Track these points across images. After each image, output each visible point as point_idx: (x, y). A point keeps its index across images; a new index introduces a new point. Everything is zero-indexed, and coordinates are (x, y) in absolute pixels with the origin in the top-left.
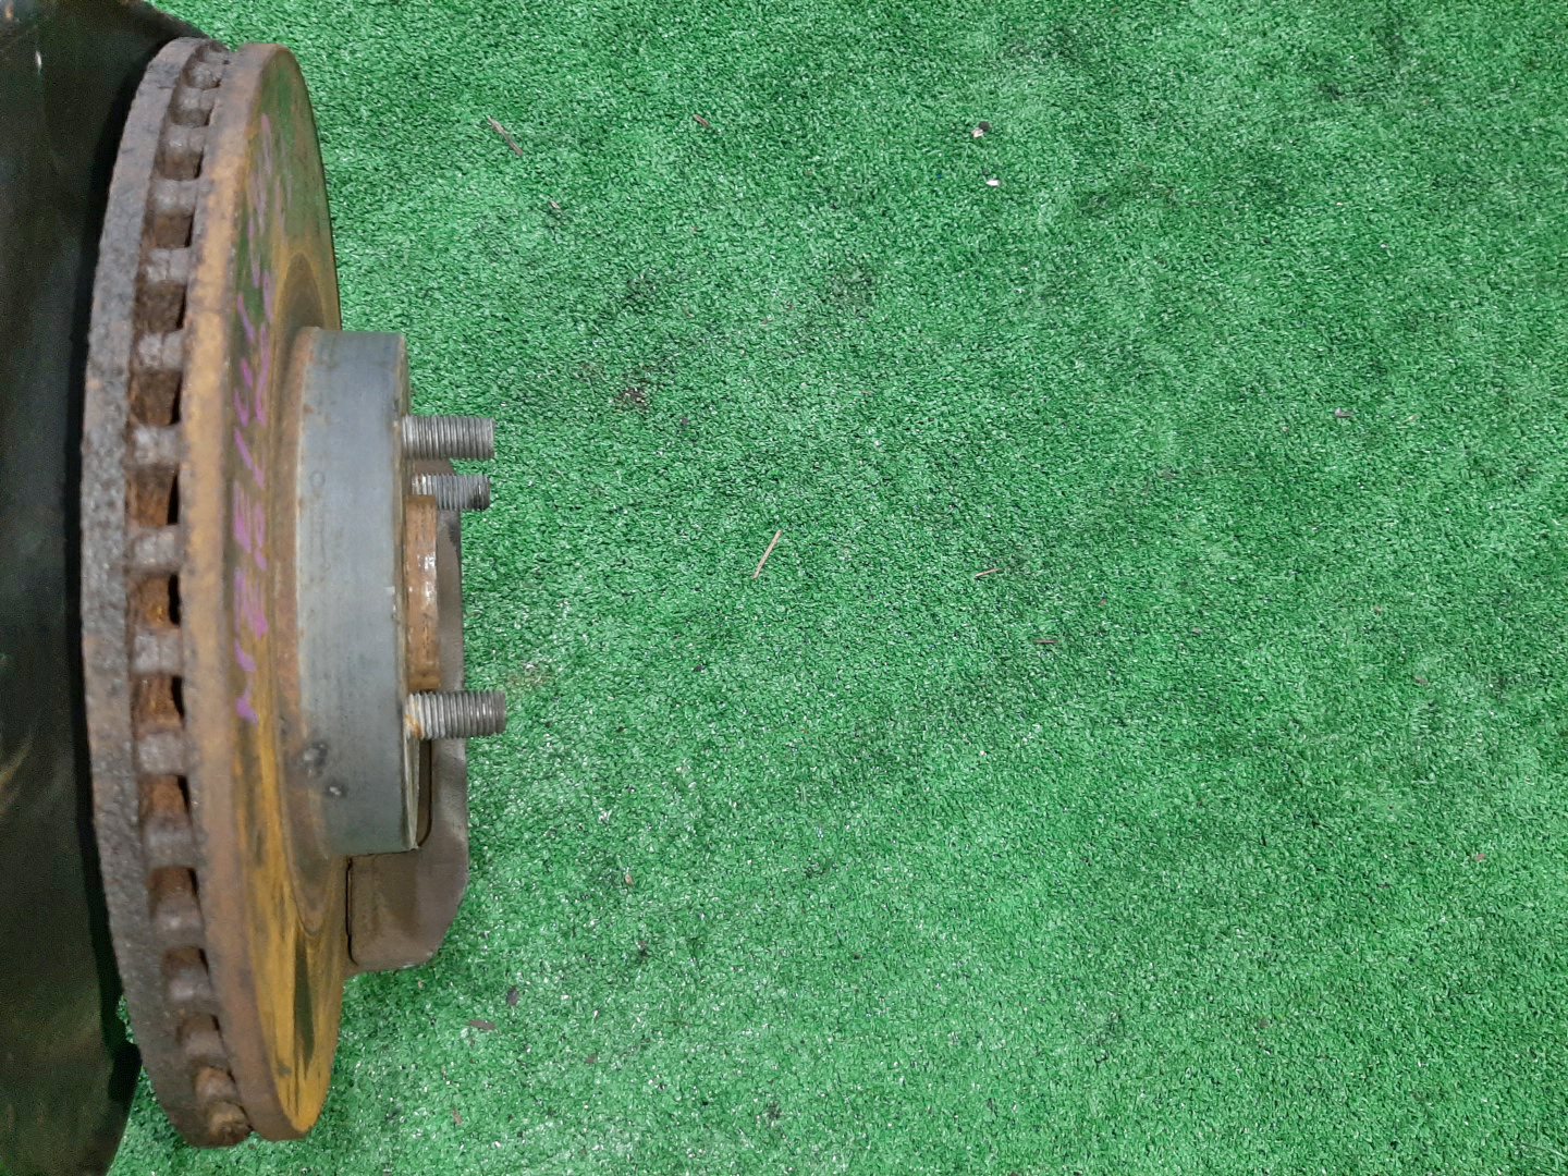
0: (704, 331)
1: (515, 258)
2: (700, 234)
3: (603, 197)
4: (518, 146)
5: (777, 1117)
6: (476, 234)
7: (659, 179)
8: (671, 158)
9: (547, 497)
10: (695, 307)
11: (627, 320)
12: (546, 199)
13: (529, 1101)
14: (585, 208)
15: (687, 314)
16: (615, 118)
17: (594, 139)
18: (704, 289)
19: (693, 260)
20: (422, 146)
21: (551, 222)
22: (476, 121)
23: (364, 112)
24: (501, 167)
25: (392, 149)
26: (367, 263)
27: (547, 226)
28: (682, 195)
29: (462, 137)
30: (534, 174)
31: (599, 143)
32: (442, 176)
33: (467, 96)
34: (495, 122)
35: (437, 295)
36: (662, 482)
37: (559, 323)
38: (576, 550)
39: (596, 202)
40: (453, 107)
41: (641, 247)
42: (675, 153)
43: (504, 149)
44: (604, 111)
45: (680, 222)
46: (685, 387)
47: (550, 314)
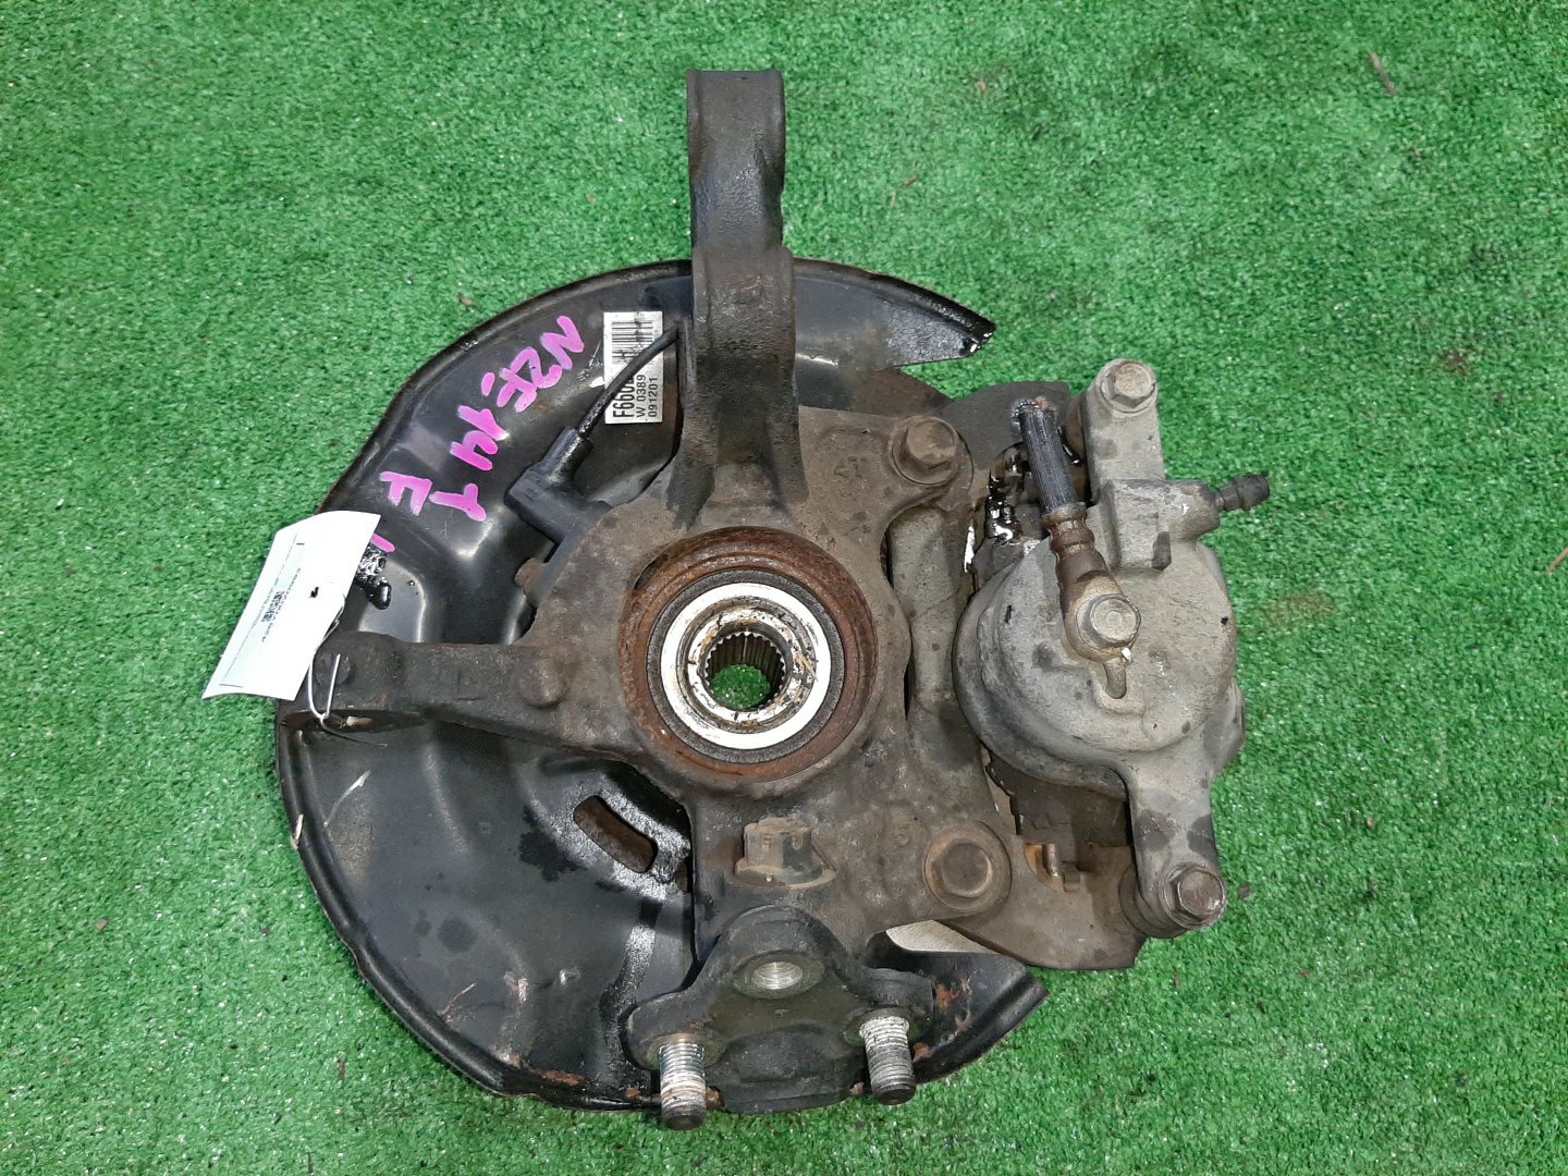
0: (1539, 314)
1: (1370, 195)
2: (1551, 217)
3: (1465, 157)
4: (1392, 85)
5: (1463, 1085)
6: (1337, 163)
7: (1523, 152)
8: (1539, 135)
9: (1352, 434)
10: (1534, 289)
11: (1465, 285)
12: (1410, 144)
13: (1242, 991)
14: (1444, 164)
15: (1524, 294)
16: (1490, 80)
17: (1466, 95)
18: (1547, 273)
19: (1542, 242)
20: (1302, 63)
21: (1409, 168)
22: (1354, 50)
23: (1254, 16)
24: (1372, 101)
25: (1274, 58)
26: (1231, 165)
27: (1404, 171)
28: (1542, 174)
29: (1339, 63)
30: (1401, 117)
31: (1471, 103)
32: (1315, 96)
33: (1349, 24)
34: (1374, 56)
35: (1291, 212)
36: (1467, 450)
37: (1399, 269)
38: (1373, 495)
39: (1456, 161)
40: (1335, 32)
41: (1493, 215)
42: (1543, 131)
43: (1377, 85)
44: (1481, 72)
45: (1536, 201)
46: (1507, 365)
47: (1392, 258)
